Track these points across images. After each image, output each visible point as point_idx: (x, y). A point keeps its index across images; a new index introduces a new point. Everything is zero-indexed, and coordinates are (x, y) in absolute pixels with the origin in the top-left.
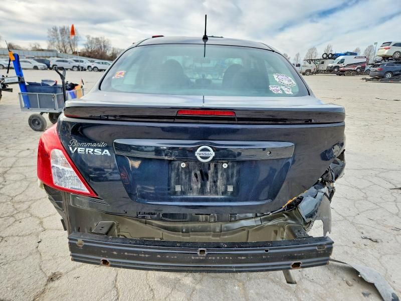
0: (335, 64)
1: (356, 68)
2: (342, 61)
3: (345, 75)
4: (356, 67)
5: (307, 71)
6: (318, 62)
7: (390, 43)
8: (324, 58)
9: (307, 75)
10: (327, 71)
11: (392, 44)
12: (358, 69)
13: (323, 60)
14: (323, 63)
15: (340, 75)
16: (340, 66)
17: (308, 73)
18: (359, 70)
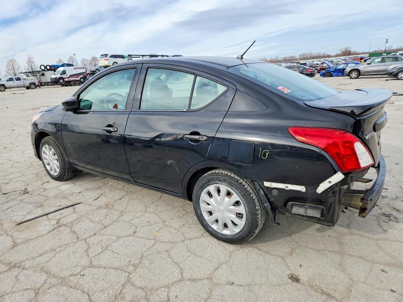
0: (58, 76)
1: (79, 79)
2: (64, 72)
3: (71, 86)
4: (78, 77)
5: (31, 84)
6: (38, 74)
7: (107, 55)
8: (43, 70)
9: (32, 89)
10: (52, 83)
11: (108, 56)
12: (81, 78)
13: (43, 72)
14: (43, 75)
15: (67, 86)
16: (64, 77)
17: (32, 86)
18: (82, 80)
